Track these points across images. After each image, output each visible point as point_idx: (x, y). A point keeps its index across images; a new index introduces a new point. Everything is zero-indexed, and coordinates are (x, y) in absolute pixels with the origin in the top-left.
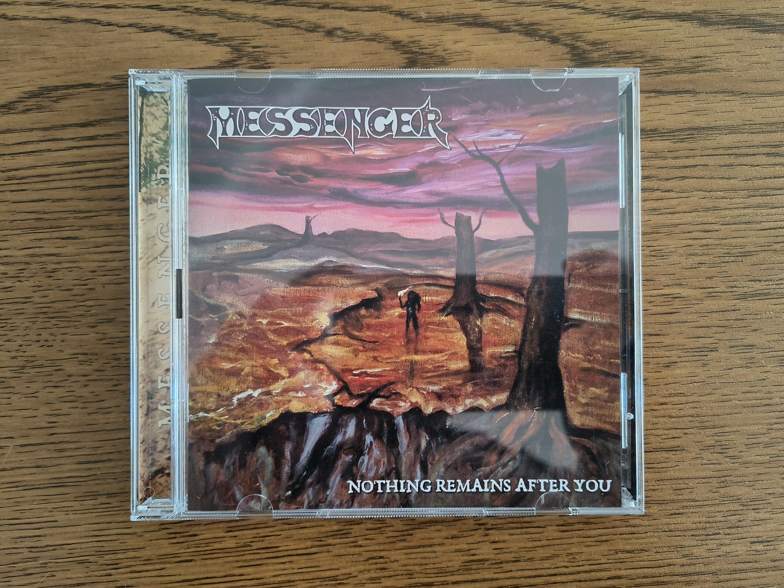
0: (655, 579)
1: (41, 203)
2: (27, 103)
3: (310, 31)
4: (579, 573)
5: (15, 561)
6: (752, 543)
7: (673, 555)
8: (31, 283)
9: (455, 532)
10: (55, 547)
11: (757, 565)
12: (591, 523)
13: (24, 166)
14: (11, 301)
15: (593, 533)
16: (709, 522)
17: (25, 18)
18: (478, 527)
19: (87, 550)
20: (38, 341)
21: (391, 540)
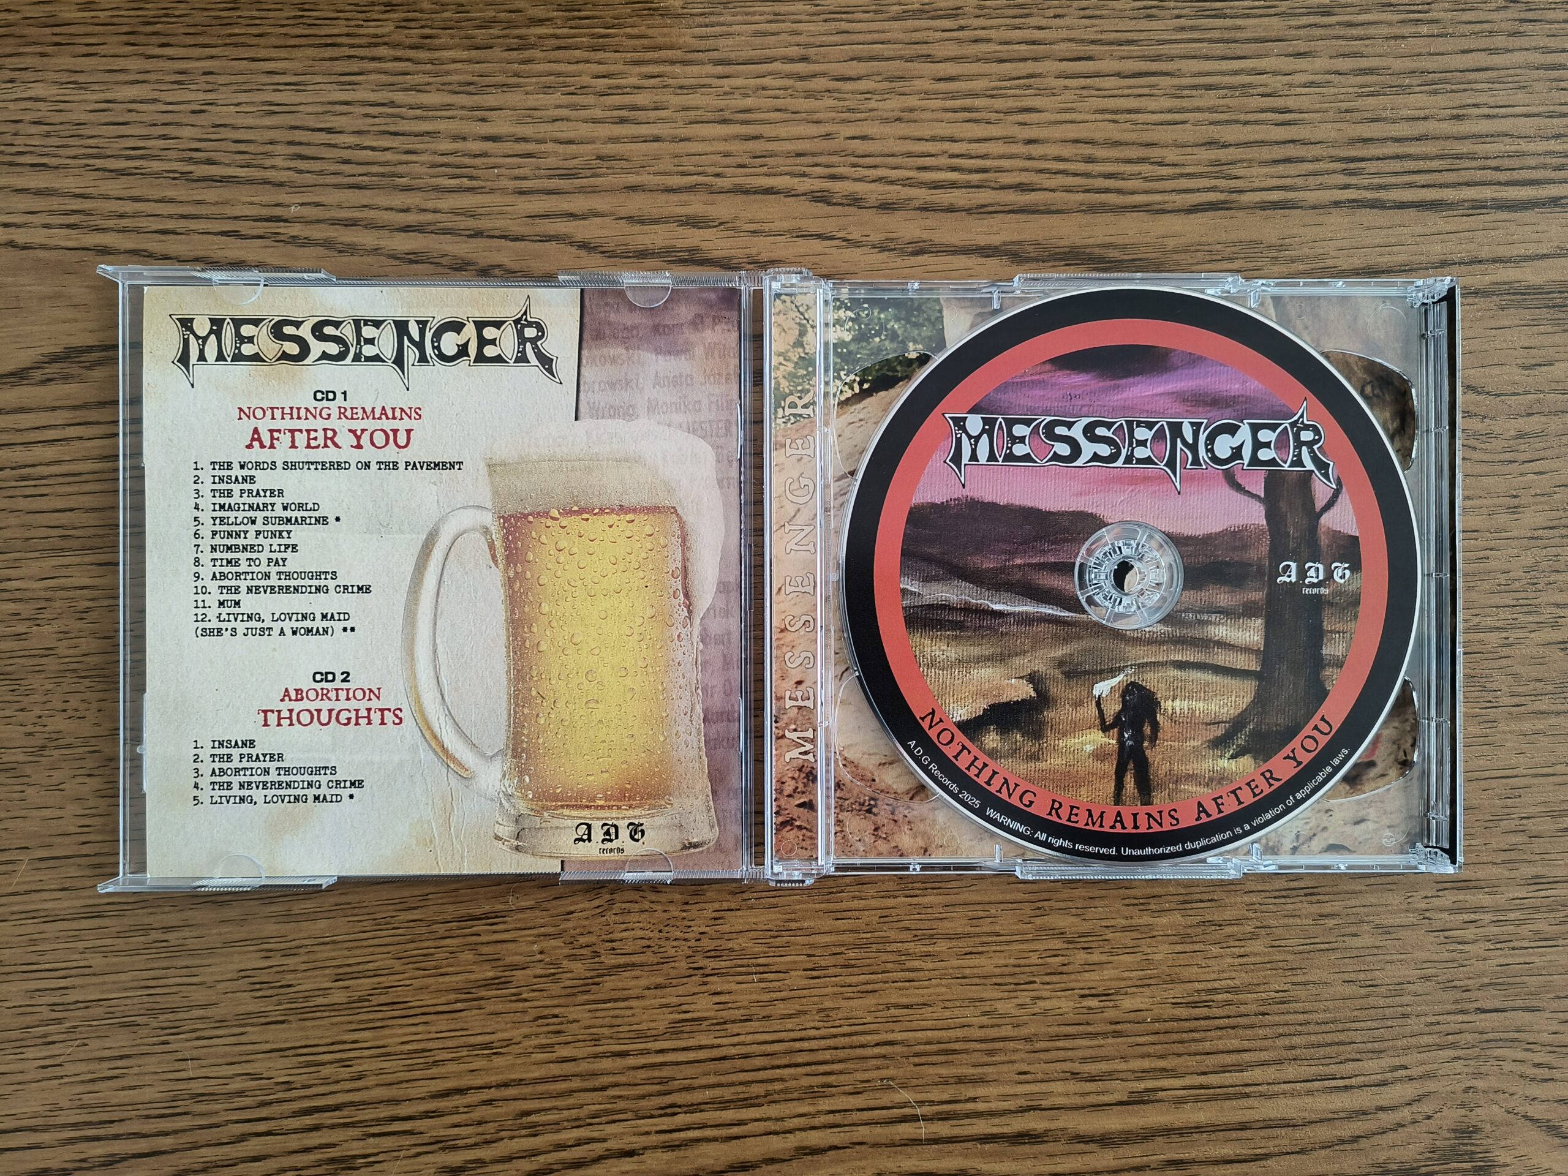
0: (943, 1046)
1: (69, 514)
2: (47, 370)
3: (455, 269)
4: (835, 1036)
5: (31, 1024)
6: (1082, 996)
7: (968, 1012)
8: (55, 627)
9: (659, 980)
10: (88, 1004)
11: (1090, 1029)
12: (853, 966)
13: (44, 461)
14: (27, 653)
15: (854, 979)
16: (1019, 966)
17: (43, 247)
18: (692, 972)
19: (135, 1007)
20: (65, 711)
21: (569, 991)
